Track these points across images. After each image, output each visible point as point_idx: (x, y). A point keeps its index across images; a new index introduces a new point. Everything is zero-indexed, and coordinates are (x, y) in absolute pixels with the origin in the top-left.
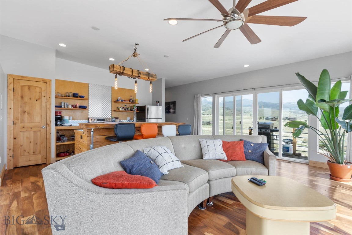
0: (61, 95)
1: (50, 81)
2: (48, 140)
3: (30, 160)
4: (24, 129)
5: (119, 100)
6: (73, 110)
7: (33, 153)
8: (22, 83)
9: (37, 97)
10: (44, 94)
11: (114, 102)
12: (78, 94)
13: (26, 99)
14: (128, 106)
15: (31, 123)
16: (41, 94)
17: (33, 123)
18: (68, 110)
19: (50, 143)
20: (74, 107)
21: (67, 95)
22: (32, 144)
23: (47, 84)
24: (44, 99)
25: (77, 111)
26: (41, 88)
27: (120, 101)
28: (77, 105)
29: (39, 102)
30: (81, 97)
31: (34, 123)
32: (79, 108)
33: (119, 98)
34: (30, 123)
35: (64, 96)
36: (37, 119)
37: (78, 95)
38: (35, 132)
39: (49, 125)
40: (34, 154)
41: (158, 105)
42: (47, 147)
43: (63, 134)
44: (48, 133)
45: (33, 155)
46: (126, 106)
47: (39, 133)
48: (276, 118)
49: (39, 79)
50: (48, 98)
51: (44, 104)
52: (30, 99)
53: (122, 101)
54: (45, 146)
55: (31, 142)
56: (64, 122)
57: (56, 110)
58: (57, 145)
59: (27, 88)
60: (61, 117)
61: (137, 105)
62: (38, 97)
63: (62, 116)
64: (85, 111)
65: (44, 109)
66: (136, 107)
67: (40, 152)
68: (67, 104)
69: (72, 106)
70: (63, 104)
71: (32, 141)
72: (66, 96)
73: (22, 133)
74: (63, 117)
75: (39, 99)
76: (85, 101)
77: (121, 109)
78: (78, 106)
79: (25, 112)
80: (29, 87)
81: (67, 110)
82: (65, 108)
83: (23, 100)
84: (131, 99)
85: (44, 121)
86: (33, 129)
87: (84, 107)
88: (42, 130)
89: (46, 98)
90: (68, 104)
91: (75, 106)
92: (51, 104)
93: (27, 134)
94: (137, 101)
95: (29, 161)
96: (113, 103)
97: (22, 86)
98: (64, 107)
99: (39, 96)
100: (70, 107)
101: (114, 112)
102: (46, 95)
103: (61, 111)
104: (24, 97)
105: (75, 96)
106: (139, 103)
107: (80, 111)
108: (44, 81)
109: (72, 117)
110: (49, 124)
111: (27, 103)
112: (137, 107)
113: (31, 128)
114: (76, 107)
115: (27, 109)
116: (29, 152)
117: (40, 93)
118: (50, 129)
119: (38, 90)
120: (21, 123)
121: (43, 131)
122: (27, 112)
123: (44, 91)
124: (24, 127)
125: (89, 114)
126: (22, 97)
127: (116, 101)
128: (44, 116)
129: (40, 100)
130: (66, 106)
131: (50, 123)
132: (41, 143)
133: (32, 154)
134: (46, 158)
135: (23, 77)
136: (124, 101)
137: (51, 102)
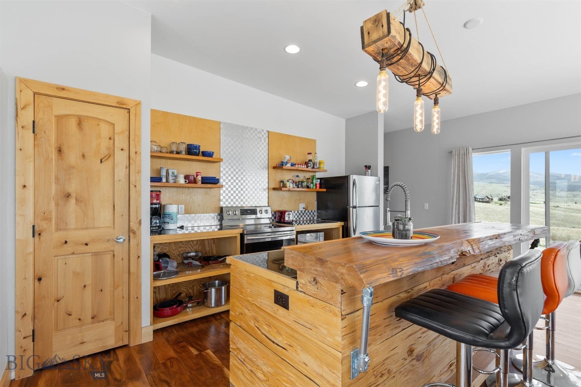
0: (159, 149)
1: (138, 104)
2: (131, 276)
3: (85, 340)
4: (68, 248)
5: (287, 163)
6: (187, 189)
7: (93, 318)
8: (61, 108)
9: (104, 152)
10: (121, 142)
11: (274, 168)
12: (198, 148)
13: (72, 157)
14: (302, 176)
15: (87, 228)
16: (112, 142)
17: (91, 228)
18: (175, 189)
19: (139, 286)
20: (190, 180)
21: (174, 148)
22: (89, 292)
23: (129, 112)
24: (121, 158)
25: (195, 190)
26: (114, 125)
27: (289, 165)
28: (197, 176)
29: (107, 164)
30: (204, 154)
31: (94, 228)
32: (202, 183)
33: (288, 157)
34: (83, 229)
35: (167, 153)
36: (103, 217)
37: (199, 150)
38: (96, 254)
39: (134, 233)
40: (96, 319)
41: (370, 174)
42: (131, 299)
43: (165, 251)
44: (132, 257)
45: (92, 323)
46: (297, 176)
47: (108, 258)
48: (490, 197)
49: (107, 96)
50: (132, 154)
51: (121, 172)
52: (83, 156)
53: (292, 165)
54: (126, 296)
55: (85, 286)
56: (167, 220)
57: (154, 189)
58: (155, 288)
59: (73, 122)
60: (161, 207)
61: (319, 175)
62: (106, 153)
63: (163, 203)
64: (214, 191)
65: (121, 186)
66: (319, 180)
67: (112, 313)
68: (173, 173)
69: (185, 179)
70: (164, 173)
71: (88, 282)
72: (172, 152)
73: (59, 261)
74: (164, 206)
75: (110, 156)
76: (212, 164)
77: (290, 185)
78: (199, 178)
79: (68, 196)
80: (80, 122)
81: (172, 189)
82: (167, 184)
83: (62, 159)
84: (310, 161)
85: (121, 222)
86: (92, 248)
87: (213, 181)
88: (118, 249)
89: (126, 153)
90: (176, 174)
91: (191, 178)
92: (139, 172)
93: (74, 261)
94: (322, 166)
95: (82, 343)
96: (272, 171)
97: (59, 118)
98: (167, 181)
99: (108, 149)
100: (182, 181)
101: (272, 192)
102: (126, 147)
103: (160, 191)
104: (64, 149)
105: (192, 150)
106: (325, 171)
107: (203, 190)
108: (121, 105)
109: (183, 206)
110: (135, 229)
111: (73, 167)
112: (321, 179)
113: (87, 244)
114: (195, 182)
115: (73, 187)
116: (81, 318)
117: (110, 139)
118: (138, 245)
119: (105, 130)
120: (58, 229)
121: (120, 251)
122: (74, 195)
123: (123, 132)
124: (66, 242)
125: (222, 197)
126: (60, 151)
127: (280, 166)
128: (121, 207)
129: (111, 159)
130: (171, 178)
131: (138, 225)
132: (115, 287)
133: (91, 320)
134: (128, 331)
135: (63, 89)
136: (297, 166)
137: (140, 166)
